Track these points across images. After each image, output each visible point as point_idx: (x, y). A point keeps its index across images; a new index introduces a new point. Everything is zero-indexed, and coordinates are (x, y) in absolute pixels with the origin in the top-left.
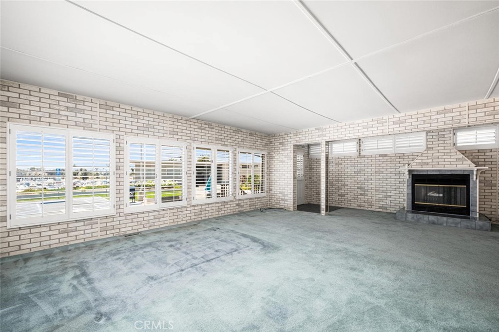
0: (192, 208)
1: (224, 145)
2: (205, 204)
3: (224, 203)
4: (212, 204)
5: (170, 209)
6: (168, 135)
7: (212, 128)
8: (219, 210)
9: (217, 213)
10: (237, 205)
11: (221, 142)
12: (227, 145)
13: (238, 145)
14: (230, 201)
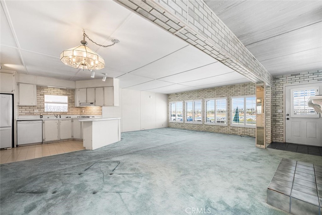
0: (205, 126)
1: (222, 97)
2: (211, 125)
3: (222, 127)
4: (215, 126)
5: (197, 124)
6: (196, 98)
7: (214, 90)
8: (219, 130)
9: (218, 131)
10: (231, 129)
11: (220, 96)
12: (224, 97)
13: (232, 95)
14: (226, 127)
